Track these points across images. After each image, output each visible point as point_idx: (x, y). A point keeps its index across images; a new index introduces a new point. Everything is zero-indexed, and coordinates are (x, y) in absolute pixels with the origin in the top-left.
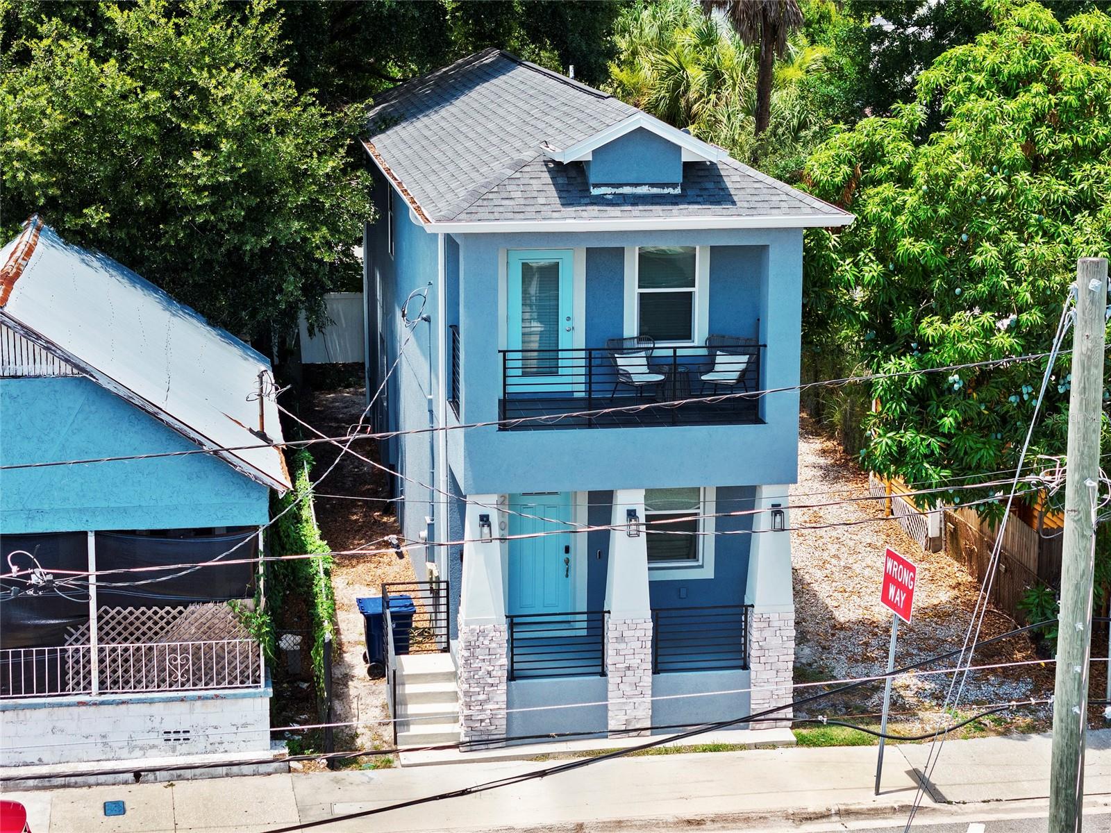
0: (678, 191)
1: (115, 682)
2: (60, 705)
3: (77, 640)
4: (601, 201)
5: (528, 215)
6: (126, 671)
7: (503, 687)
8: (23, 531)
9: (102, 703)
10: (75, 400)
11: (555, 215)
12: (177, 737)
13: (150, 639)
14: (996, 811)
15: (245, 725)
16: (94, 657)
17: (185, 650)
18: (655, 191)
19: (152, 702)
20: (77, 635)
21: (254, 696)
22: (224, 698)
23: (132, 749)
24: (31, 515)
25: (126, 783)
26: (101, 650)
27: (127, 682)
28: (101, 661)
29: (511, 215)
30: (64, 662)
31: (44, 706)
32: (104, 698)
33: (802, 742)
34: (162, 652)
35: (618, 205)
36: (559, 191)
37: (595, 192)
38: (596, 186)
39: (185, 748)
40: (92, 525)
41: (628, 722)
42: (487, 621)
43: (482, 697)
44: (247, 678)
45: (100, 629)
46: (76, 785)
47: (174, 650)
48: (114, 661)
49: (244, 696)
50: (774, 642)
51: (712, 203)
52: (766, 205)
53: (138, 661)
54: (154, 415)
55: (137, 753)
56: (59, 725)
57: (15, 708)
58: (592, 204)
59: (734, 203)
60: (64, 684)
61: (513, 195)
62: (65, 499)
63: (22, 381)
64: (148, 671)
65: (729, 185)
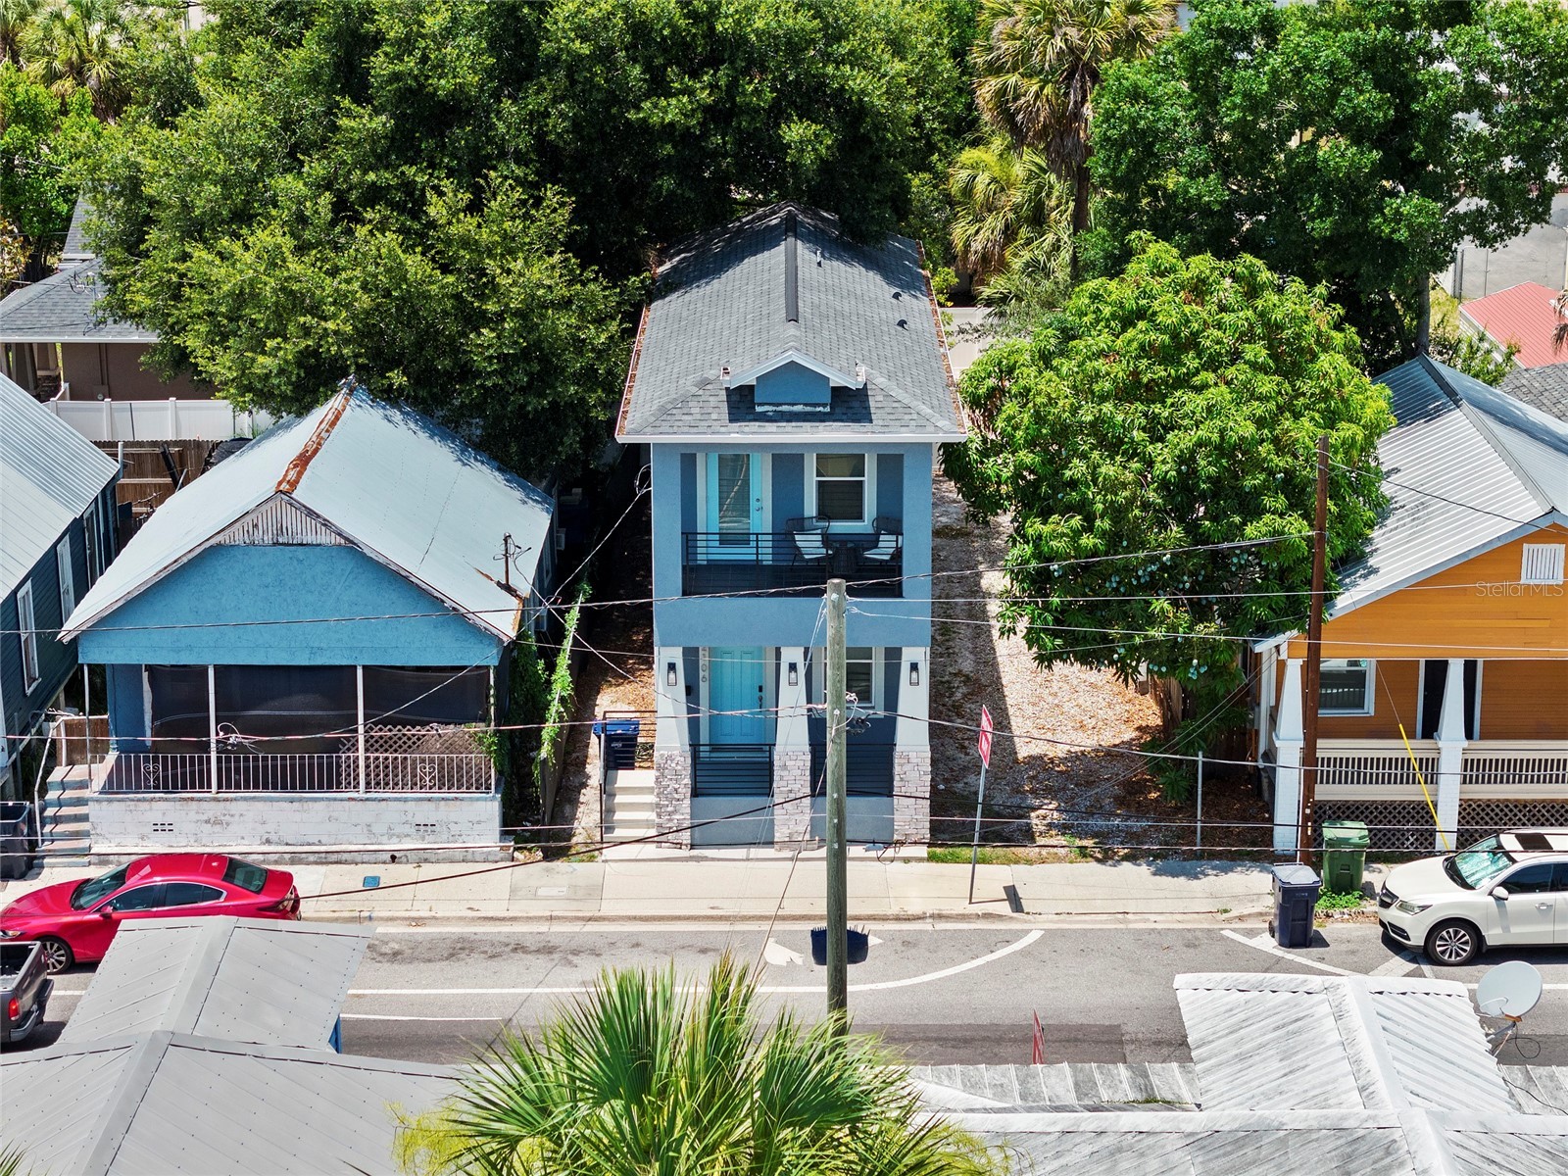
0: (828, 409)
1: (378, 784)
2: (335, 799)
3: (349, 749)
4: (764, 418)
5: (701, 430)
6: (387, 775)
7: (687, 802)
8: (307, 663)
9: (367, 799)
10: (346, 565)
11: (723, 429)
12: (425, 827)
13: (405, 751)
14: (1062, 921)
15: (479, 822)
16: (362, 763)
17: (432, 761)
18: (808, 409)
19: (406, 800)
20: (349, 745)
21: (486, 799)
22: (462, 800)
23: (391, 836)
24: (313, 651)
25: (384, 863)
26: (367, 758)
27: (387, 784)
28: (367, 767)
29: (686, 429)
30: (339, 766)
31: (322, 799)
32: (368, 795)
33: (932, 858)
34: (414, 761)
35: (776, 421)
36: (730, 407)
37: (758, 409)
38: (760, 404)
39: (432, 838)
40: (361, 660)
41: (790, 835)
42: (675, 748)
43: (670, 809)
44: (482, 785)
45: (366, 741)
46: (346, 862)
47: (423, 761)
48: (377, 767)
49: (478, 799)
50: (913, 775)
51: (853, 421)
52: (898, 423)
53: (395, 768)
54: (406, 578)
55: (395, 840)
56: (335, 814)
57: (300, 800)
58: (755, 420)
59: (871, 421)
60: (339, 784)
61: (693, 411)
62: (339, 640)
63: (307, 549)
64: (404, 776)
65: (872, 404)
